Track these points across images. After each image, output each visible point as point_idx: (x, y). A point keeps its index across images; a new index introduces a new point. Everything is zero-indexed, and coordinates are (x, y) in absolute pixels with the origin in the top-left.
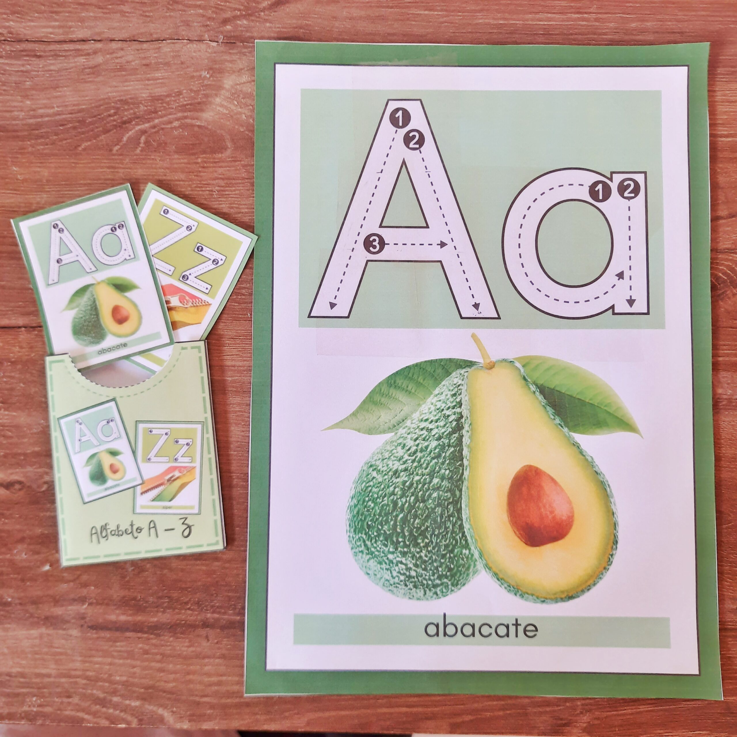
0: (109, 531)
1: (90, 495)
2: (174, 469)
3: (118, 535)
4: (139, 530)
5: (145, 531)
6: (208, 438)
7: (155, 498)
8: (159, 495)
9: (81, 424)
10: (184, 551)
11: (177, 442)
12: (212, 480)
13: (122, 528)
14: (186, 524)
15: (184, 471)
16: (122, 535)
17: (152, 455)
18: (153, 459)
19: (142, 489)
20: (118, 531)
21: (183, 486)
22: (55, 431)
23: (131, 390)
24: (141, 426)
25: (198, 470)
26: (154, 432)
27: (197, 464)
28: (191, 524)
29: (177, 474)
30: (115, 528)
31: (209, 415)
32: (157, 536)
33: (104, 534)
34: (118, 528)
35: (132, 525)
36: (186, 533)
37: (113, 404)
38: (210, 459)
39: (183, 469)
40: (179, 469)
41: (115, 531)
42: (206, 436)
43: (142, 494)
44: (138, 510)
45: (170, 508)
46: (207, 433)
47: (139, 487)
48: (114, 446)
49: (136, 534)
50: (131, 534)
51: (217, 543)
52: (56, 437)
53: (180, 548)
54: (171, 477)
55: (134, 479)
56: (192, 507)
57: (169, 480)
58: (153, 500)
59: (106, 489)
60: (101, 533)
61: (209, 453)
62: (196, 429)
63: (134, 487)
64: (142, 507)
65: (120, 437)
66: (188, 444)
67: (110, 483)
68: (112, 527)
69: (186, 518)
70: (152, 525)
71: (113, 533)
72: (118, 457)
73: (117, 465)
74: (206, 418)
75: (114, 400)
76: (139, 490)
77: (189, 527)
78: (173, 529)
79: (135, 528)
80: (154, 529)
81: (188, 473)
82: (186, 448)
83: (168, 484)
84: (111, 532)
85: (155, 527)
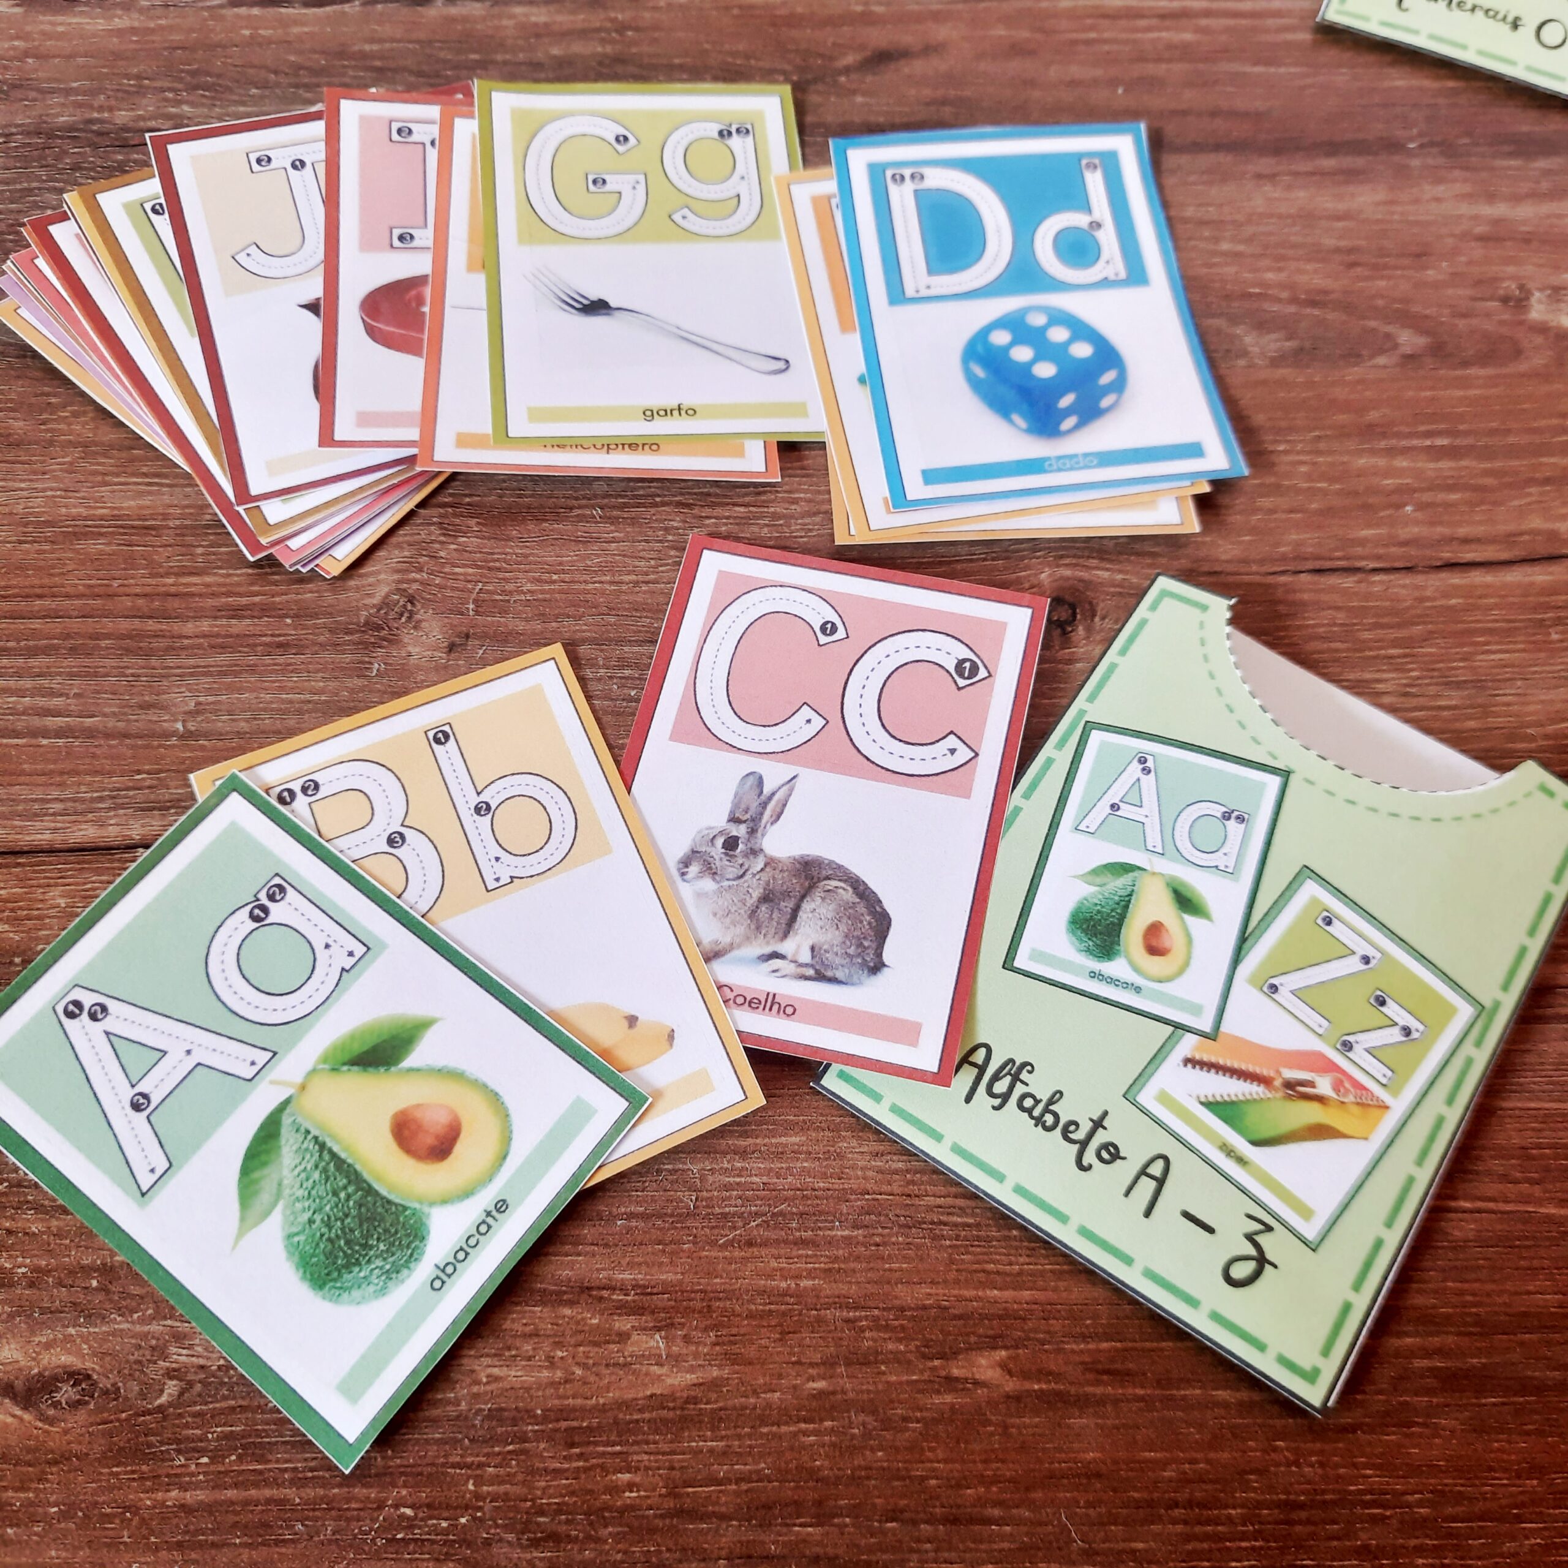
0: (1019, 1089)
1: (1037, 955)
2: (1329, 1067)
3: (1039, 1121)
4: (1112, 1154)
5: (1124, 1171)
6: (1469, 1062)
7: (1217, 1103)
8: (1233, 1103)
9: (1147, 771)
10: (1197, 1320)
11: (1382, 1003)
12: (1411, 1181)
13: (1065, 1111)
14: (1257, 1245)
15: (1347, 1091)
16: (1048, 1129)
17: (1289, 983)
18: (1284, 995)
19: (1197, 1048)
20: (1046, 1110)
21: (1320, 1132)
22: (1061, 745)
23: (1345, 784)
24: (1310, 889)
25: (1388, 1123)
26: (1336, 929)
27: (1399, 1105)
28: (1269, 1256)
29: (1324, 1086)
30: (1044, 1096)
31: (1509, 1001)
32: (1148, 1213)
33: (1001, 1087)
34: (1051, 1101)
35: (1098, 1124)
36: (1241, 1271)
37: (1274, 782)
38: (1440, 1122)
39: (1347, 1085)
40: (1342, 1080)
41: (1037, 1102)
42: (1468, 1049)
43: (1188, 1061)
44: (1146, 1097)
45: (1241, 1161)
46: (1478, 1044)
47: (1190, 1040)
48: (1200, 884)
49: (1089, 1157)
50: (1076, 1147)
51: (1311, 1376)
52: (1050, 761)
53: (1192, 1302)
54: (1303, 1083)
55: (1196, 1010)
56: (1306, 1213)
57: (1289, 1085)
58: (1208, 1105)
59: (1094, 975)
60: (996, 1077)
61: (1450, 1101)
62: (1452, 1011)
63: (1177, 1026)
64: (1164, 1098)
65: (1231, 874)
66: (1407, 1031)
67: (1116, 967)
68: (1039, 1085)
69: (1269, 1229)
70: (1157, 1169)
71: (1028, 1103)
72: (1190, 919)
73: (1174, 935)
74: (1497, 1005)
75: (1286, 775)
76: (1188, 1045)
77: (1262, 1260)
78: (1210, 1230)
79: (1101, 1137)
80: (1153, 1184)
81: (1355, 1110)
82: (1394, 1035)
83: (1280, 1094)
84: (1023, 1097)
85: (1161, 1182)
